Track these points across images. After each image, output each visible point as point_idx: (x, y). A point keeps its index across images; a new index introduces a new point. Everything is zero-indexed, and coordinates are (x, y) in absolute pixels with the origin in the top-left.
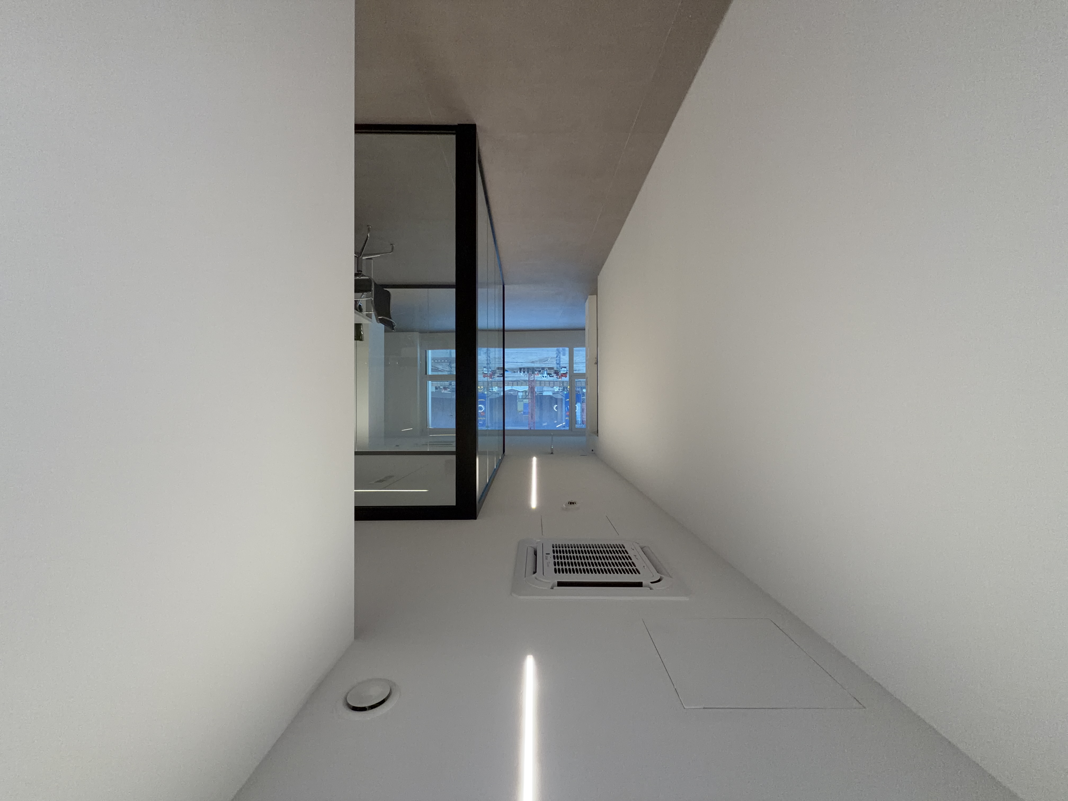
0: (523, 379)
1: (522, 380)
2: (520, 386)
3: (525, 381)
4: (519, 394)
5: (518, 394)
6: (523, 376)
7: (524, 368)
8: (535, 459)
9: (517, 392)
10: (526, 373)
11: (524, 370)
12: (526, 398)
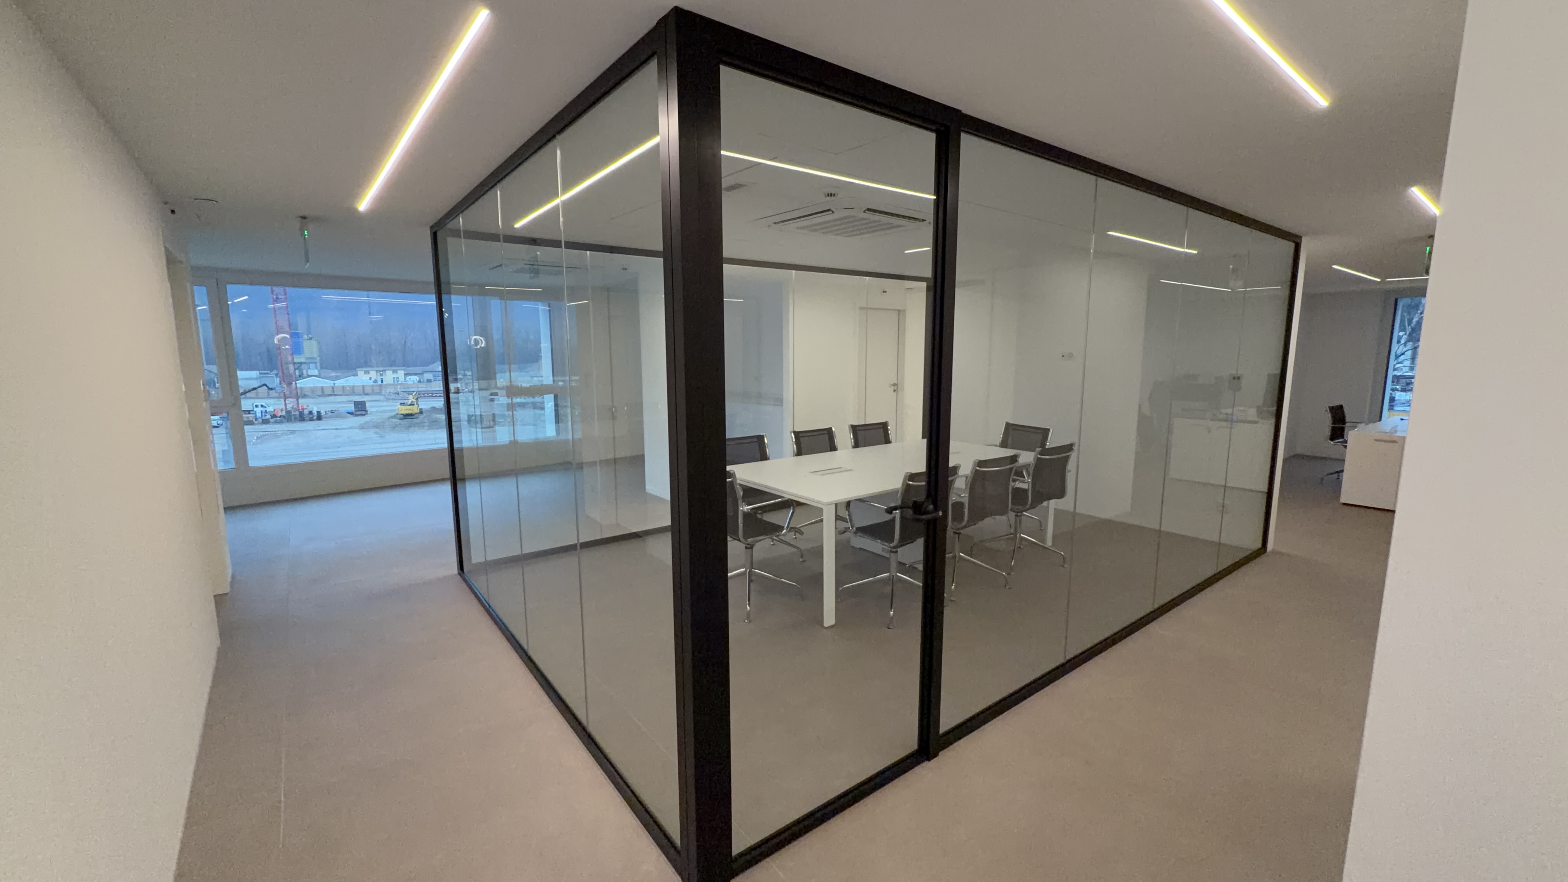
0: (311, 400)
1: (311, 397)
2: (316, 387)
3: (305, 396)
4: (316, 372)
5: (319, 371)
6: (310, 405)
7: (311, 420)
8: (364, 205)
9: (322, 376)
10: (306, 412)
11: (311, 416)
12: (299, 365)
